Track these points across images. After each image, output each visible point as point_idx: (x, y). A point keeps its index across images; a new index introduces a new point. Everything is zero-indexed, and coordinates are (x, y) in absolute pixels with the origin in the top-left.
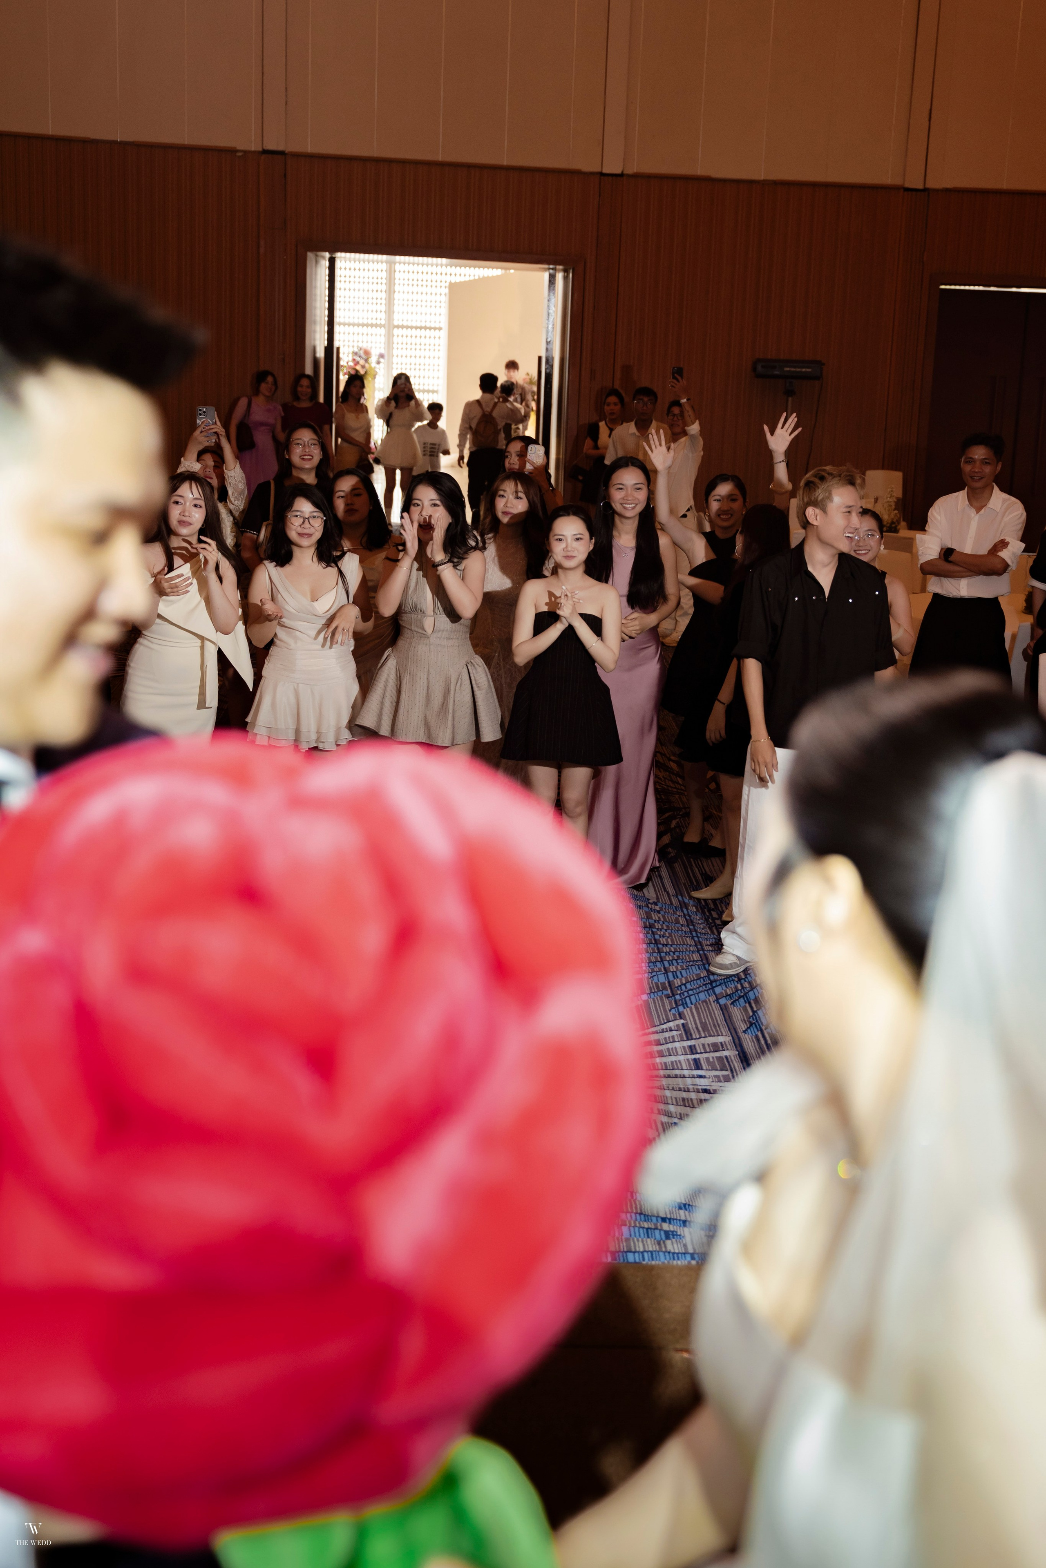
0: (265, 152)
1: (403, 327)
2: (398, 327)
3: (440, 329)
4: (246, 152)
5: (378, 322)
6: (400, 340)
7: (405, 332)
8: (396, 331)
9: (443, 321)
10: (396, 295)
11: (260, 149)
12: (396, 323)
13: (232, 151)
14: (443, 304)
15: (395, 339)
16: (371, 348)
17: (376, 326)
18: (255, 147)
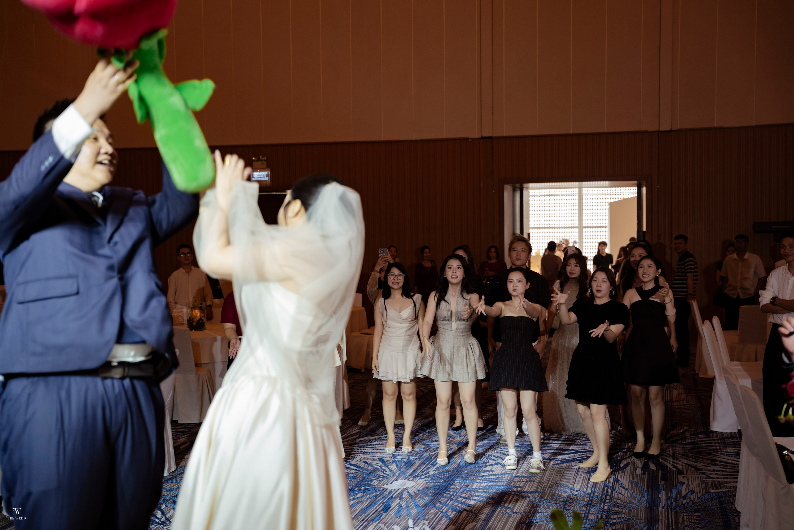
0: (483, 138)
1: (588, 227)
2: (585, 227)
3: (605, 227)
4: (473, 139)
5: (575, 226)
6: (587, 234)
7: (589, 230)
8: (584, 230)
9: (606, 223)
10: (584, 211)
11: (480, 137)
12: (584, 225)
13: (466, 139)
14: (607, 214)
15: (584, 234)
16: (569, 239)
17: (574, 227)
18: (477, 136)
